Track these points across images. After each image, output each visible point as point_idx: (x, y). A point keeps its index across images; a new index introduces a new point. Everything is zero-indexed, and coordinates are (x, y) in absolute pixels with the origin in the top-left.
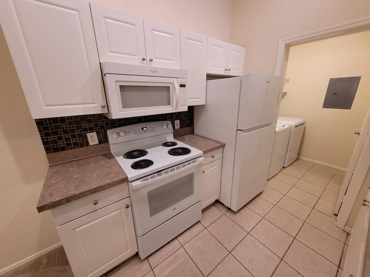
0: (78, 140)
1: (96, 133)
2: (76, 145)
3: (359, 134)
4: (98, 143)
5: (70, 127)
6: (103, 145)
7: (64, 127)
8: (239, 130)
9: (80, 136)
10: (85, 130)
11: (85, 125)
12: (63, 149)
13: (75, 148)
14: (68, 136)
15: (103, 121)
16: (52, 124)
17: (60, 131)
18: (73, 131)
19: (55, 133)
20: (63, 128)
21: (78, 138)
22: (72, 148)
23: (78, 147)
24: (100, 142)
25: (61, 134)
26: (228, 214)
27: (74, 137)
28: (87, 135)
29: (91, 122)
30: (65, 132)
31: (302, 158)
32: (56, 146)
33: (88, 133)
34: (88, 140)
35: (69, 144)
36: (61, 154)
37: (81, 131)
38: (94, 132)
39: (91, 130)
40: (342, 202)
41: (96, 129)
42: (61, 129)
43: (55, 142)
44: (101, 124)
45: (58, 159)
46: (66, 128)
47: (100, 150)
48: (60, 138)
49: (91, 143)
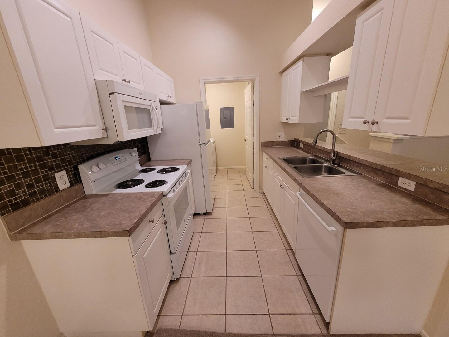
0: (45, 185)
1: (65, 171)
2: (44, 193)
3: (245, 140)
4: (70, 185)
5: (31, 167)
6: (76, 187)
7: (23, 167)
8: (201, 144)
9: (46, 178)
10: (51, 169)
11: (50, 161)
12: (26, 203)
13: (42, 198)
14: (31, 180)
15: (69, 154)
16: (4, 165)
17: (18, 175)
18: (36, 172)
19: (11, 179)
20: (21, 169)
21: (43, 183)
22: (38, 200)
23: (46, 196)
24: (72, 184)
25: (19, 179)
26: (207, 217)
27: (38, 181)
28: (54, 176)
29: (57, 157)
30: (26, 175)
31: (219, 168)
32: (15, 199)
33: (55, 173)
34: (57, 183)
35: (33, 194)
36: (27, 211)
37: (46, 171)
38: (62, 170)
39: (59, 168)
40: (254, 179)
41: (63, 166)
42: (18, 171)
43: (12, 193)
44: (67, 158)
45: (22, 221)
46: (26, 168)
47: (74, 195)
48: (18, 186)
49: (61, 187)
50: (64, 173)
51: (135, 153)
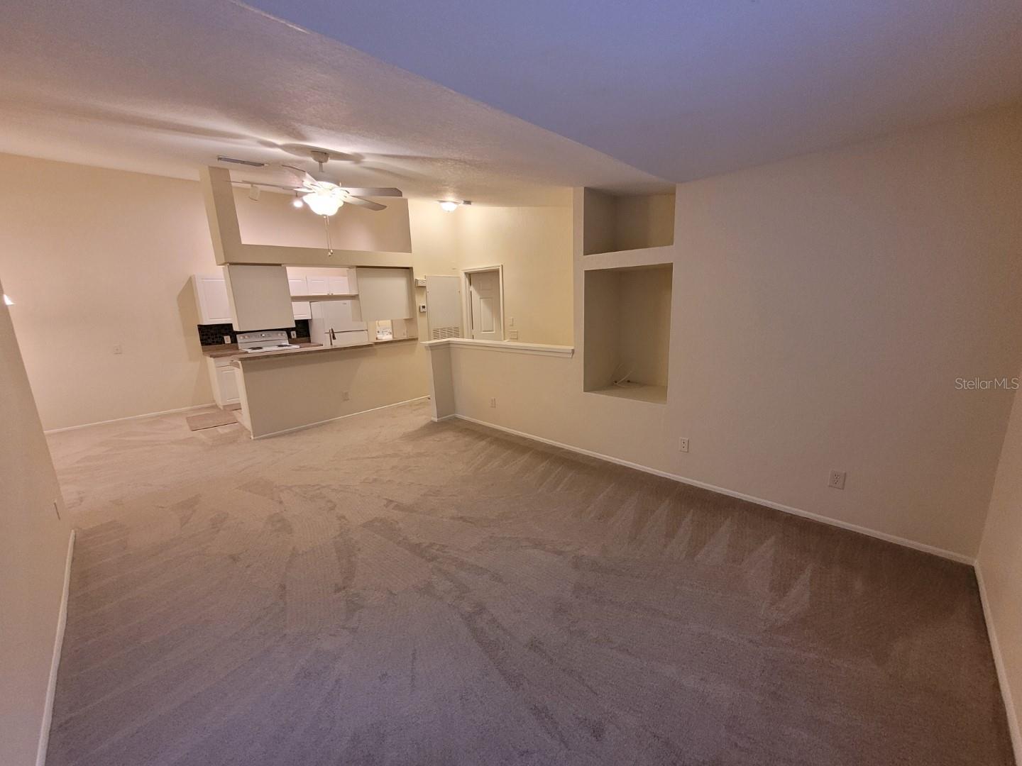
0: (219, 340)
2: (218, 343)
6: (233, 344)
9: (220, 337)
10: (222, 333)
11: (222, 330)
12: (210, 344)
16: (206, 328)
19: (207, 335)
24: (232, 342)
27: (216, 337)
28: (223, 337)
29: (226, 330)
30: (212, 334)
33: (224, 335)
34: (225, 340)
35: (214, 342)
37: (220, 334)
39: (227, 334)
41: (229, 334)
43: (207, 339)
47: (232, 347)
48: (209, 338)
49: (226, 342)
50: (229, 337)
51: (285, 334)
